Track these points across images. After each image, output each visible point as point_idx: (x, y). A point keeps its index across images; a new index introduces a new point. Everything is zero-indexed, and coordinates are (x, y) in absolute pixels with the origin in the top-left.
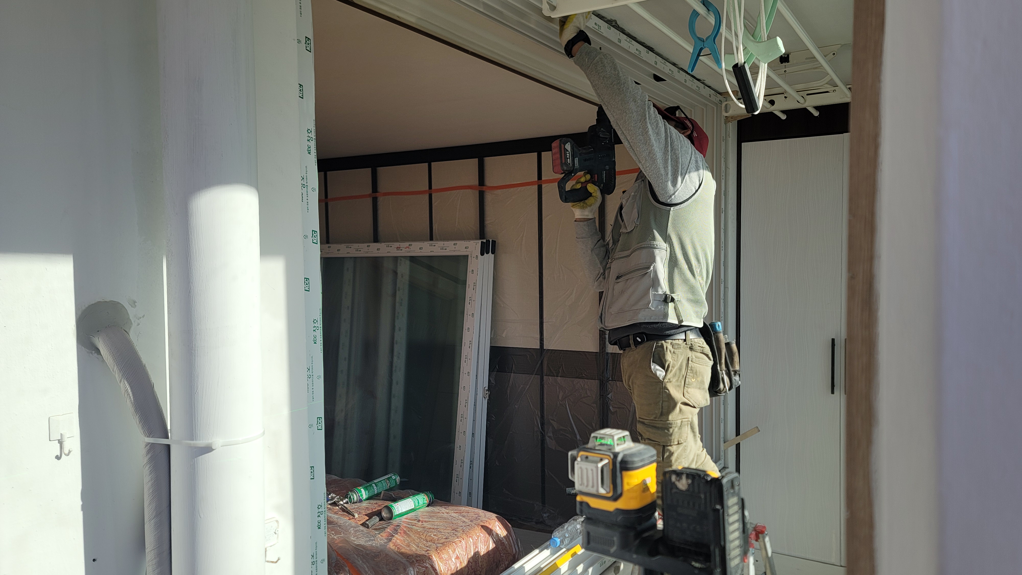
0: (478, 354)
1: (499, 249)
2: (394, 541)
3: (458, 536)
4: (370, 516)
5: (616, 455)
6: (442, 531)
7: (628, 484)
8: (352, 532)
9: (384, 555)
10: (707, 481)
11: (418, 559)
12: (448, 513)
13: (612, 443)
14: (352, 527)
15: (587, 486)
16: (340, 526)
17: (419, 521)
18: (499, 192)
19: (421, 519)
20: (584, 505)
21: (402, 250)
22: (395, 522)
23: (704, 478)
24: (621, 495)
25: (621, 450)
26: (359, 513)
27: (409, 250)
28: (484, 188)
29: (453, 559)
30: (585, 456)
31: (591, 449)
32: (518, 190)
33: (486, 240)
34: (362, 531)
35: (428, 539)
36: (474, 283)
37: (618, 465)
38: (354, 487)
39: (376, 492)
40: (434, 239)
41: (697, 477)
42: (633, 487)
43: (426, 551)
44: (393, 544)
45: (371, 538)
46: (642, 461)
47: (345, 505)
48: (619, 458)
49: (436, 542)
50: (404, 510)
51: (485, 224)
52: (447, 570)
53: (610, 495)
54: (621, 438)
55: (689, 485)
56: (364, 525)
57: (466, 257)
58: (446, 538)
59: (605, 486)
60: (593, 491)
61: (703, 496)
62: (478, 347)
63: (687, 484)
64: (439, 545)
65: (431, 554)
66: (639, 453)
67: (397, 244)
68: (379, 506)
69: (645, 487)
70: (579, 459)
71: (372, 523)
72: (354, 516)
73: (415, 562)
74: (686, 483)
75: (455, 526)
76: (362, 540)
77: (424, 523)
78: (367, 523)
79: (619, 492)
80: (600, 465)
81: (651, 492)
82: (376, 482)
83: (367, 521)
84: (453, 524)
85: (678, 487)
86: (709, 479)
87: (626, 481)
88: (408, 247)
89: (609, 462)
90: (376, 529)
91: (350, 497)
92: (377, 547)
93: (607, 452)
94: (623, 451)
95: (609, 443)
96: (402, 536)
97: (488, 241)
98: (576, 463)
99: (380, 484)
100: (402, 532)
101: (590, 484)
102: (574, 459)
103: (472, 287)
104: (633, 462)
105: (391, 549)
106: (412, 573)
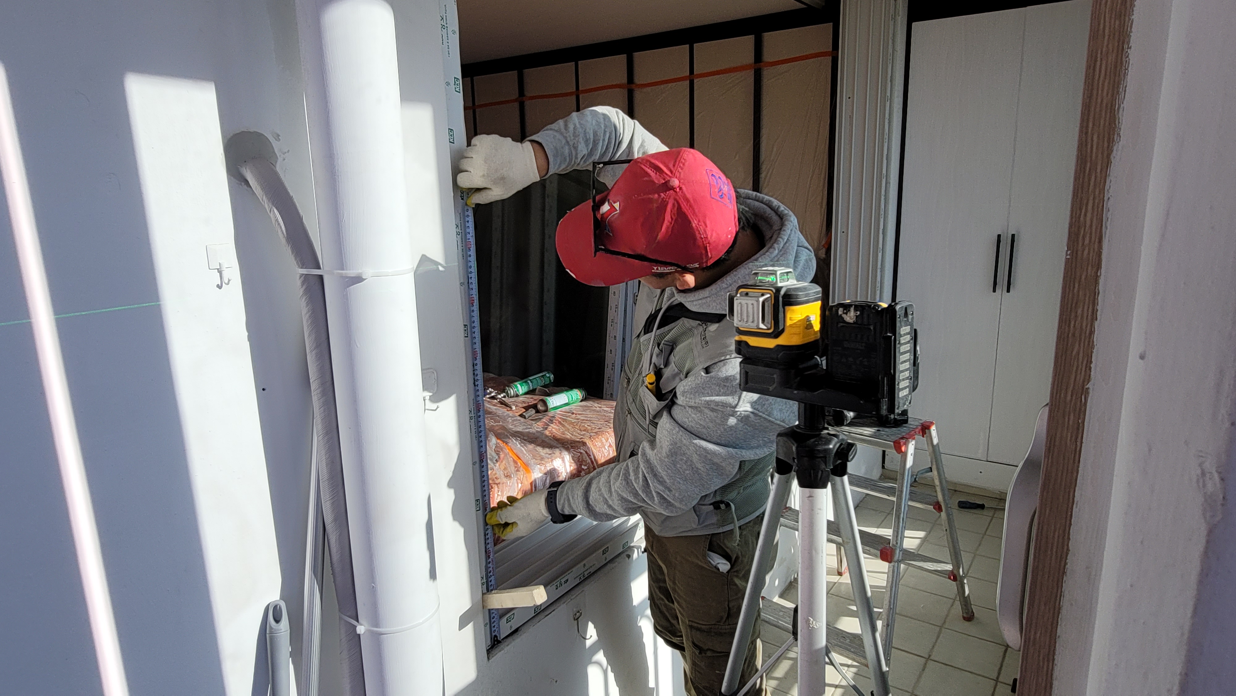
2: (550, 429)
4: (527, 408)
5: (778, 290)
6: (595, 422)
7: (791, 319)
8: (510, 421)
9: (541, 441)
10: (877, 310)
11: (573, 445)
12: (600, 407)
13: (774, 279)
14: (510, 417)
15: (747, 324)
16: (498, 416)
17: (573, 413)
18: (649, 89)
19: (575, 412)
20: (742, 344)
22: (551, 413)
23: (874, 308)
24: (783, 331)
25: (785, 285)
26: (516, 406)
28: (633, 86)
29: (606, 447)
30: (745, 293)
34: (520, 420)
35: (582, 429)
37: (781, 299)
38: (509, 383)
39: (531, 388)
41: (866, 309)
42: (796, 323)
43: (581, 439)
44: (549, 432)
45: (528, 427)
47: (503, 399)
48: (782, 292)
49: (590, 431)
50: (558, 404)
52: (601, 456)
53: (771, 331)
54: (784, 274)
56: (521, 416)
58: (599, 429)
59: (766, 322)
60: (753, 328)
61: (872, 326)
64: (592, 434)
65: (586, 441)
68: (535, 400)
69: (808, 324)
71: (529, 414)
72: (511, 408)
73: (570, 447)
75: (607, 419)
76: (520, 427)
77: (578, 416)
78: (524, 414)
79: (781, 328)
80: (761, 299)
81: (814, 330)
82: (531, 379)
83: (524, 412)
84: (606, 416)
86: (879, 309)
87: (788, 316)
89: (771, 297)
90: (532, 420)
91: (507, 392)
92: (535, 434)
93: (769, 287)
95: (770, 279)
96: (558, 426)
99: (534, 381)
100: (557, 422)
101: (751, 319)
104: (796, 298)
105: (547, 436)
106: (567, 457)
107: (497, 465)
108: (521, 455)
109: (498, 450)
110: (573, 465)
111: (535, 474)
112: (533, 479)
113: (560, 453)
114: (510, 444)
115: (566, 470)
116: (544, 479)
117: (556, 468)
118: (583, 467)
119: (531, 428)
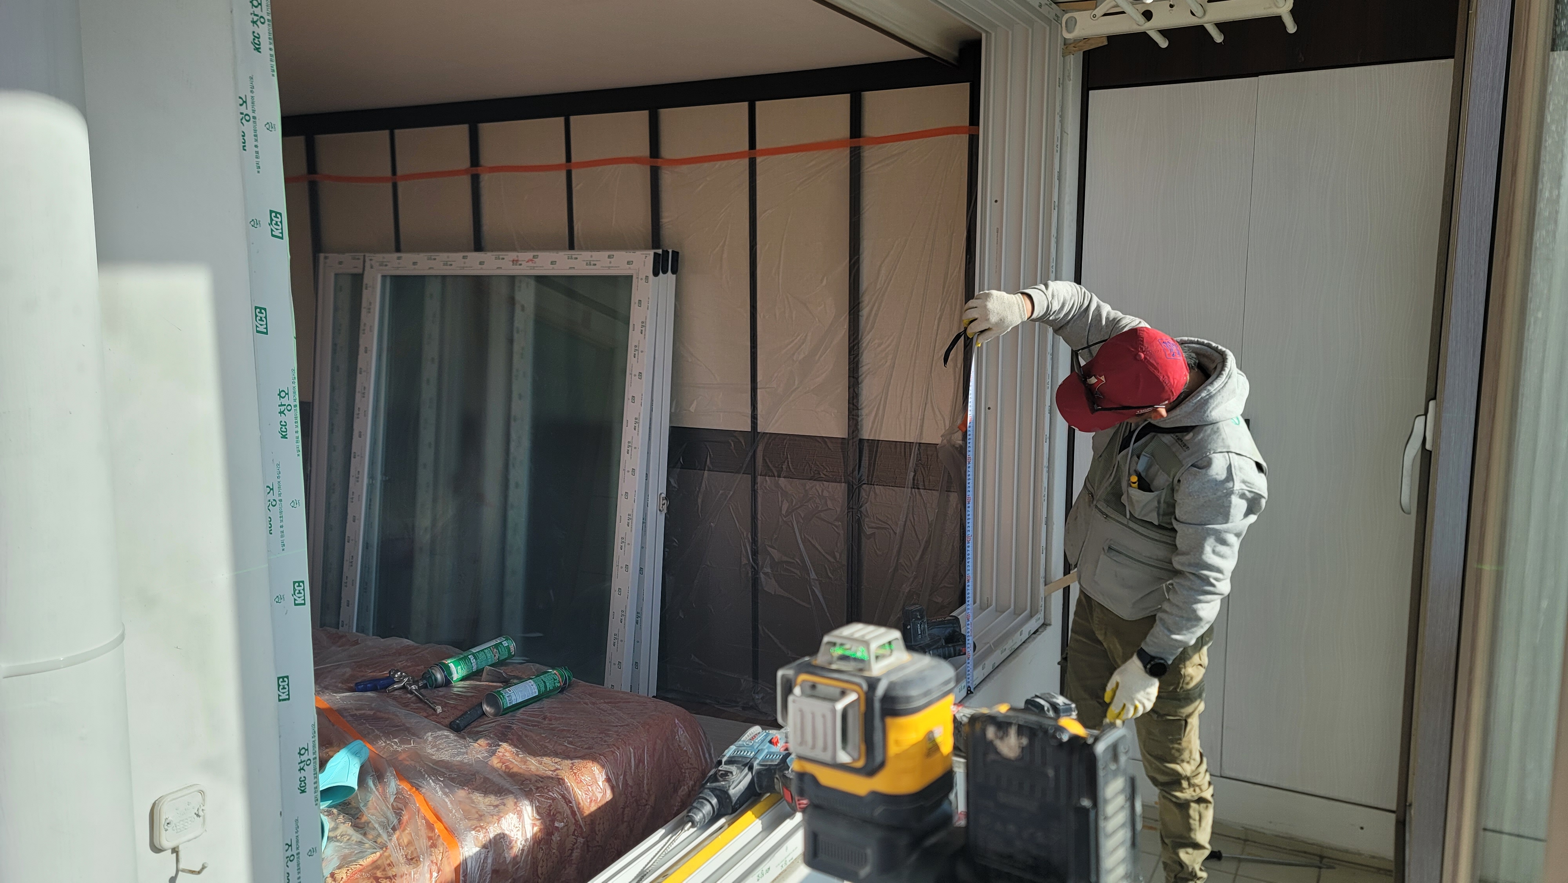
0: (650, 439)
1: (684, 268)
2: (501, 754)
3: (609, 743)
5: (873, 683)
6: (583, 735)
7: (897, 742)
8: (430, 739)
9: (482, 780)
11: (541, 784)
12: (594, 704)
13: (866, 657)
14: (430, 730)
15: (814, 747)
16: (408, 730)
17: (545, 718)
18: (684, 168)
19: (547, 715)
20: (805, 778)
21: (521, 265)
22: (505, 719)
24: (882, 765)
25: (884, 671)
26: (445, 705)
27: (535, 265)
29: (600, 783)
30: (810, 684)
31: (823, 668)
32: (717, 166)
33: (663, 251)
34: (447, 737)
35: (559, 749)
36: (642, 322)
37: (877, 705)
38: (437, 659)
39: (475, 669)
40: (576, 247)
41: (1040, 734)
42: (907, 750)
43: (554, 771)
44: (499, 760)
45: (462, 750)
46: (926, 694)
47: (422, 691)
48: (880, 690)
49: (572, 754)
50: (520, 700)
51: (661, 223)
52: (589, 800)
53: (860, 764)
54: (884, 644)
55: (1023, 748)
57: (629, 278)
58: (589, 748)
59: (850, 747)
60: (827, 757)
61: (1051, 773)
62: (650, 428)
63: (1019, 747)
64: (576, 760)
65: (563, 775)
66: (920, 678)
67: (513, 255)
69: (931, 746)
70: (797, 690)
72: (435, 710)
73: (534, 791)
74: (1017, 745)
76: (446, 753)
77: (553, 722)
79: (878, 759)
80: (840, 706)
81: (942, 754)
82: (474, 652)
84: (602, 722)
85: (998, 751)
86: (1065, 738)
87: (892, 736)
88: (532, 260)
90: (470, 734)
91: (431, 677)
92: (471, 765)
93: (855, 675)
94: (888, 673)
95: (859, 655)
96: (515, 745)
97: (666, 252)
98: (791, 698)
99: (481, 656)
100: (515, 737)
101: (820, 743)
102: (788, 689)
103: (638, 328)
104: (908, 699)
105: (494, 769)
106: (528, 810)
107: (395, 837)
108: (442, 813)
109: (400, 806)
110: (538, 823)
111: (466, 849)
112: (461, 858)
113: (516, 803)
114: (424, 790)
115: (524, 833)
116: (483, 856)
117: (507, 832)
118: (556, 824)
119: (467, 753)
